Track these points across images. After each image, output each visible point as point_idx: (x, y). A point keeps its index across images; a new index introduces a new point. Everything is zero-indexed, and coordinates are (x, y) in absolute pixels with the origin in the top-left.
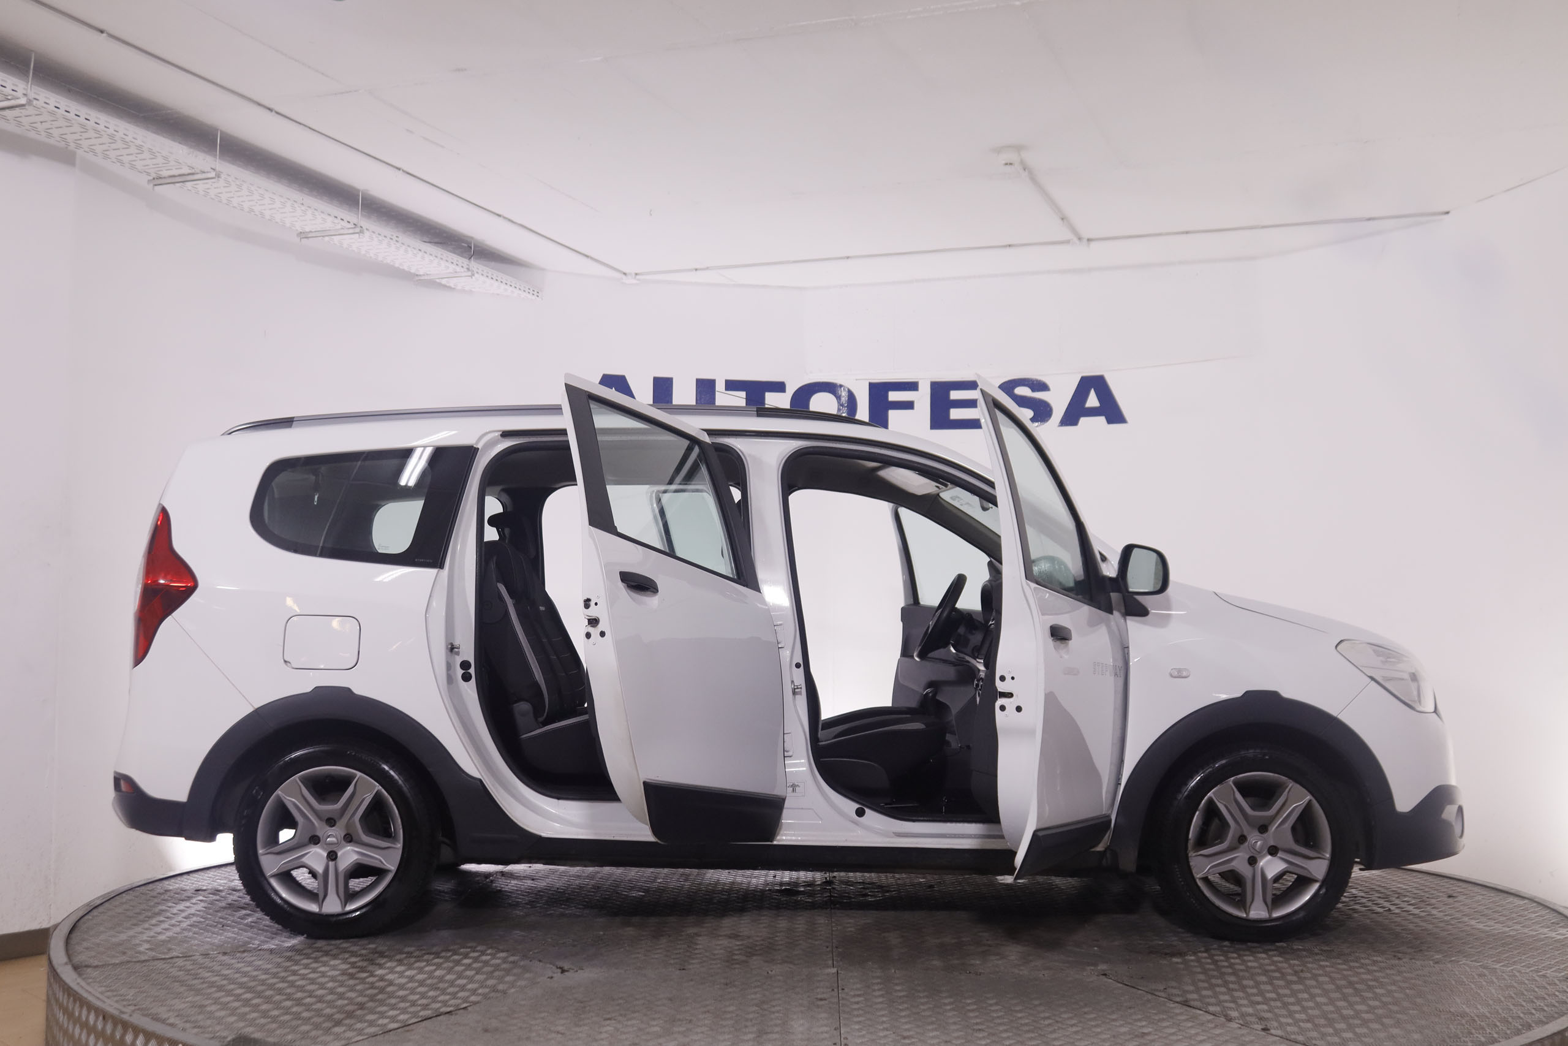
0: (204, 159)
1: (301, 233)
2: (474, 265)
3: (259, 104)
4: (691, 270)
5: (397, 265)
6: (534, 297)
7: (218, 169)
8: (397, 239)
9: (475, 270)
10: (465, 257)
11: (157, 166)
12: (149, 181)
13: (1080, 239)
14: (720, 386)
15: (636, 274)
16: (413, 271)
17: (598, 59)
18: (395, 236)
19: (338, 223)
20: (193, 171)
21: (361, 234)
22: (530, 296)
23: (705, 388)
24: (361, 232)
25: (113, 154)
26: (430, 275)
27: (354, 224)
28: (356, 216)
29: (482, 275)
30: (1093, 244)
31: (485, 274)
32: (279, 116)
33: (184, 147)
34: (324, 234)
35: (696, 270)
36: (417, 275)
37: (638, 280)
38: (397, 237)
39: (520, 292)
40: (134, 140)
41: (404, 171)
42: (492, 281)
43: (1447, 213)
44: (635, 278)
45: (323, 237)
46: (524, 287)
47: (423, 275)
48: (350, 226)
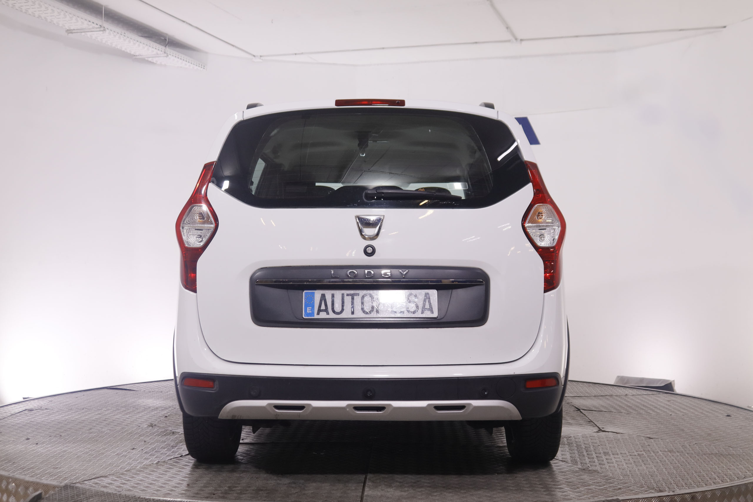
1: (68, 30)
2: (168, 50)
4: (293, 54)
5: (123, 49)
6: (202, 69)
8: (125, 34)
9: (169, 53)
10: (163, 45)
13: (516, 39)
15: (261, 56)
16: (132, 53)
18: (123, 32)
19: (91, 25)
21: (104, 32)
22: (199, 68)
24: (104, 30)
26: (142, 55)
27: (100, 26)
28: (101, 21)
29: (173, 56)
30: (523, 43)
31: (174, 55)
34: (82, 31)
35: (296, 54)
36: (134, 55)
37: (262, 59)
39: (194, 66)
42: (178, 59)
43: (725, 27)
44: (260, 59)
45: (81, 32)
46: (197, 63)
47: (138, 56)
48: (97, 26)
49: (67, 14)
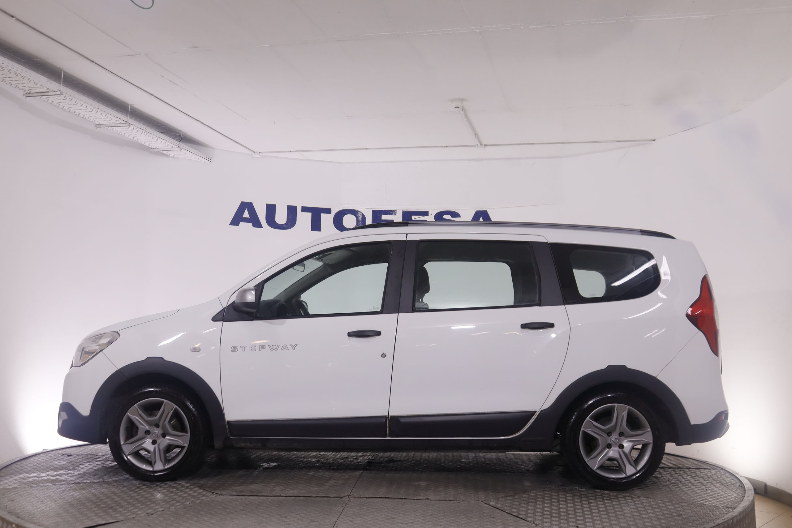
0: (55, 85)
1: (97, 124)
2: (182, 144)
3: (87, 59)
4: (288, 152)
5: (143, 143)
6: (209, 162)
7: (62, 90)
8: (146, 130)
9: (182, 147)
10: (177, 140)
11: (30, 87)
12: (24, 94)
13: (481, 145)
14: (299, 210)
15: (260, 152)
16: (150, 146)
17: (267, 46)
18: (145, 128)
19: (118, 121)
20: (49, 91)
22: (207, 161)
23: (292, 211)
24: (129, 126)
25: (7, 80)
26: (159, 149)
27: (126, 122)
28: (127, 117)
30: (487, 148)
31: (186, 149)
32: (96, 65)
33: (46, 78)
34: (109, 125)
36: (152, 149)
37: (261, 155)
39: (202, 159)
40: (21, 73)
41: (154, 96)
42: (189, 153)
43: (655, 140)
44: (259, 155)
45: (108, 127)
46: (205, 157)
47: (155, 149)
48: (123, 122)
49: (98, 111)
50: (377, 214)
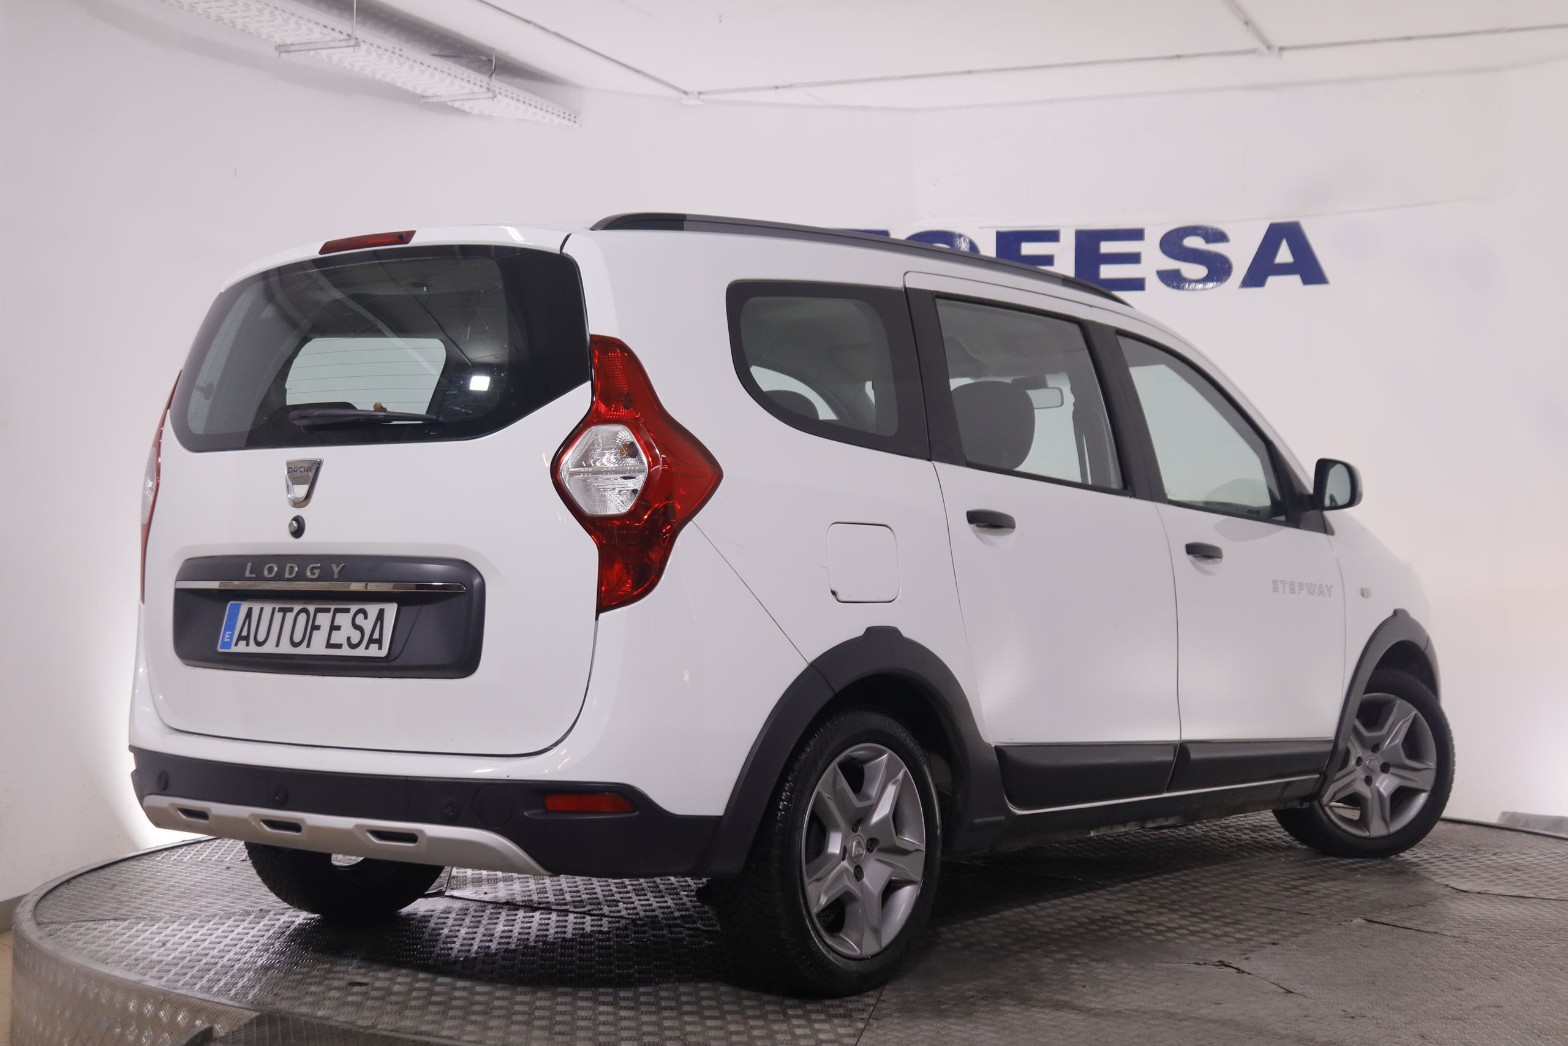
1: (280, 45)
2: (496, 83)
4: (769, 88)
5: (399, 84)
6: (570, 124)
8: (401, 52)
9: (497, 90)
10: (484, 73)
13: (1269, 47)
15: (700, 93)
16: (419, 91)
18: (398, 49)
19: (328, 34)
21: (357, 47)
22: (565, 122)
24: (357, 44)
26: (440, 96)
27: (348, 35)
28: (350, 25)
29: (506, 96)
30: (1286, 55)
31: (509, 95)
34: (309, 47)
35: (776, 88)
36: (423, 97)
37: (703, 100)
38: (400, 50)
39: (553, 117)
42: (518, 104)
44: (698, 98)
45: (309, 50)
46: (559, 111)
47: (432, 96)
48: (342, 37)
49: (277, 12)
50: (1009, 242)
